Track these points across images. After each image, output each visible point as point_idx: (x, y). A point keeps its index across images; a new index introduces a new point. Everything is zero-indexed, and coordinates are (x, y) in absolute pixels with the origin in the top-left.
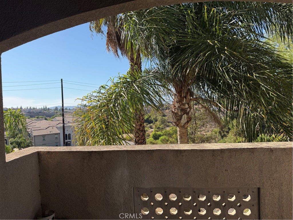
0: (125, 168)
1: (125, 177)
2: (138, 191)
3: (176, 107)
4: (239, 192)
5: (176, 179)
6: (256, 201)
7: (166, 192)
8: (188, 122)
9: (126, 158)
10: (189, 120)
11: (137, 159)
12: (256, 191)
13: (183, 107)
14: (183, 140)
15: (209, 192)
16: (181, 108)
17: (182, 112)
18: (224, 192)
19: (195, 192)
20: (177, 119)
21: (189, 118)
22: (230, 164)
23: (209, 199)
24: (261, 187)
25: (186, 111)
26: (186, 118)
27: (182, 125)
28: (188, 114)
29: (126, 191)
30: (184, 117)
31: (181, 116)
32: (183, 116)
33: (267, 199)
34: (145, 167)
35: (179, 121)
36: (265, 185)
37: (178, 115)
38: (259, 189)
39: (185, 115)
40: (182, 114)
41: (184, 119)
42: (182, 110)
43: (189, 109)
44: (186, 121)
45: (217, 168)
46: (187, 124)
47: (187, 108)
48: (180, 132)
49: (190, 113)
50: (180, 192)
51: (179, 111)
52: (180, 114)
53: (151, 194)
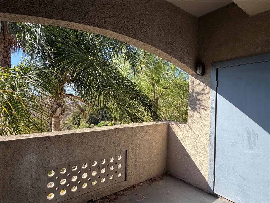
0: (33, 153)
1: (34, 160)
2: (45, 170)
3: (52, 101)
4: (116, 155)
5: (78, 154)
6: (125, 159)
7: (69, 166)
8: (62, 113)
9: (36, 144)
10: (63, 111)
11: (46, 143)
12: (124, 153)
13: (58, 101)
14: (57, 128)
15: (99, 159)
16: (56, 102)
17: (57, 105)
18: (108, 157)
19: (90, 161)
20: (52, 111)
21: (63, 110)
22: (112, 138)
23: (99, 164)
24: (127, 150)
25: (61, 104)
26: (60, 111)
27: (57, 116)
28: (62, 107)
29: (34, 172)
30: (59, 110)
31: (57, 109)
32: (58, 108)
33: (130, 156)
34: (54, 149)
35: (54, 113)
36: (129, 149)
37: (53, 108)
38: (126, 151)
39: (60, 108)
40: (57, 107)
41: (59, 111)
42: (57, 104)
43: (63, 103)
44: (60, 113)
45: (105, 142)
46: (61, 115)
47: (62, 103)
48: (54, 122)
49: (64, 106)
50: (80, 163)
51: (55, 104)
52: (55, 107)
53: (57, 170)
